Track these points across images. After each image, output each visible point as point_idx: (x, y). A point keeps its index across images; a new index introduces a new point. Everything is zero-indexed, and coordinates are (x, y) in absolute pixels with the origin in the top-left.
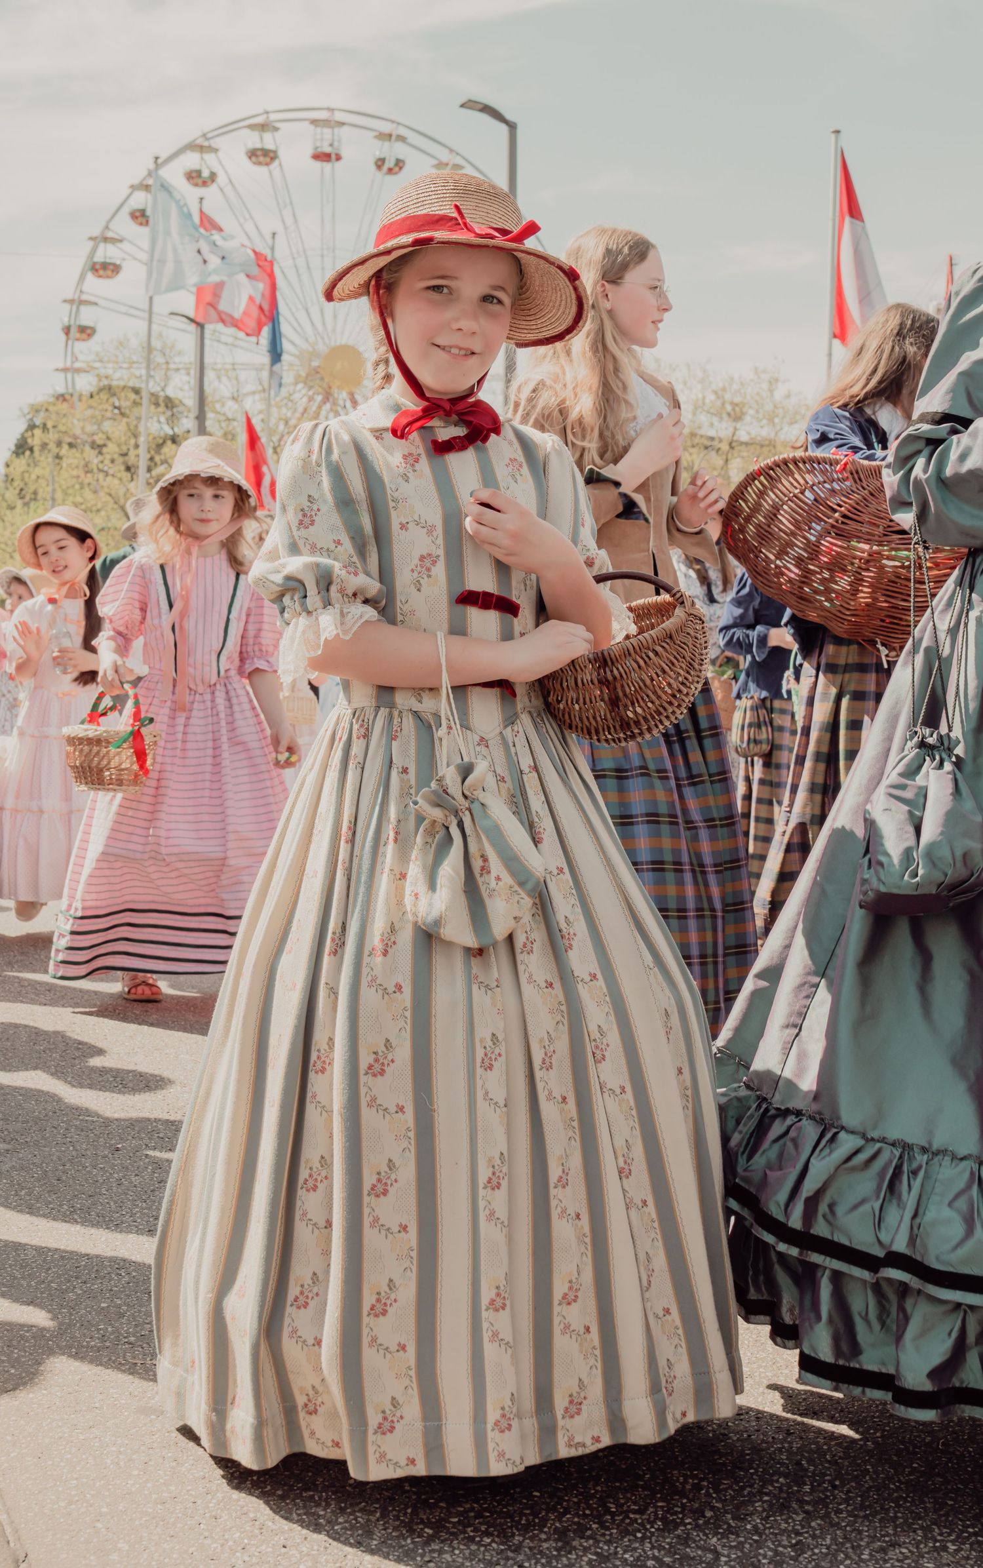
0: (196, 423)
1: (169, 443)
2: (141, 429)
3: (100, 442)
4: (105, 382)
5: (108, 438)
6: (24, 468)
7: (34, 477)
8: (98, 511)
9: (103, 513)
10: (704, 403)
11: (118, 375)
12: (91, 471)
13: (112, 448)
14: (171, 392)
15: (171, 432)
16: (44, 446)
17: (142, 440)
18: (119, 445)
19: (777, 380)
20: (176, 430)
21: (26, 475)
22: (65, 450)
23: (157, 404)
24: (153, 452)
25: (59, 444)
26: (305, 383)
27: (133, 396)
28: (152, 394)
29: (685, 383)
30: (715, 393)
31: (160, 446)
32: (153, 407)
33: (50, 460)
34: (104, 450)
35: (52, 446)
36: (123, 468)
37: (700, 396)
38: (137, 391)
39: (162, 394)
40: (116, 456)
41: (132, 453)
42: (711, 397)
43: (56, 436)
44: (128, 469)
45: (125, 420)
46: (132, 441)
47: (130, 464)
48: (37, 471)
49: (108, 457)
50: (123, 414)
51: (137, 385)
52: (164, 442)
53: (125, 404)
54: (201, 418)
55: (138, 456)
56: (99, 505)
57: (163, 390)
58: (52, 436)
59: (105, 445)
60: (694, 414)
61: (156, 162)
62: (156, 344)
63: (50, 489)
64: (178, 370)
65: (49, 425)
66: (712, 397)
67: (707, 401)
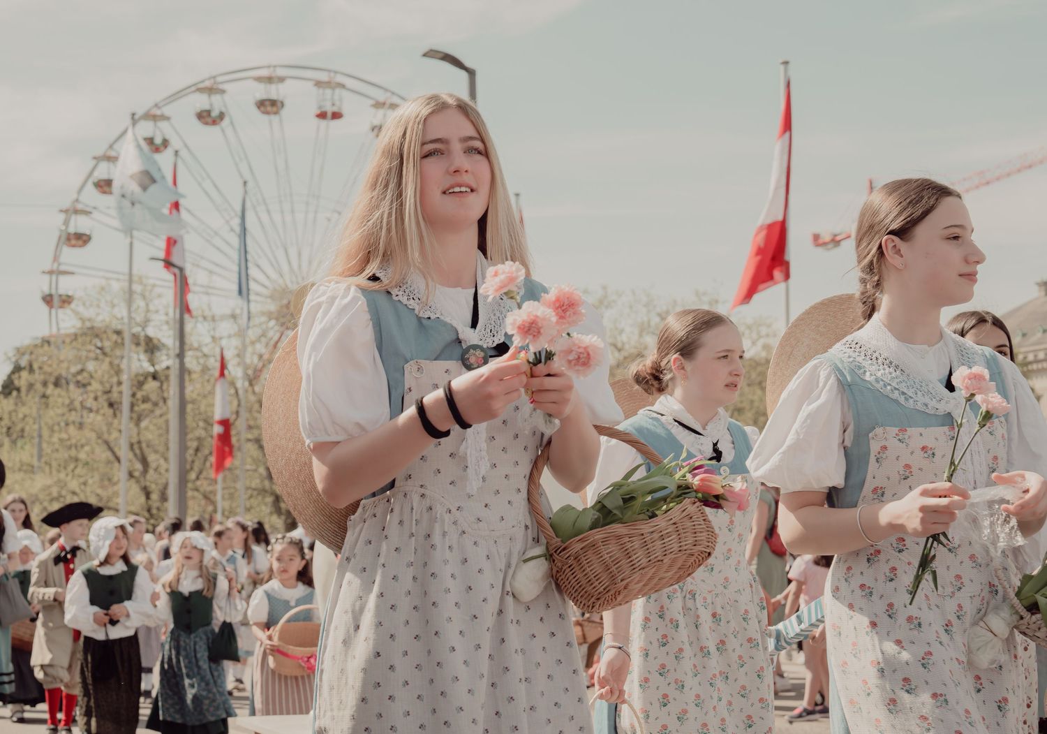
0: (177, 361)
1: (150, 379)
2: (124, 366)
3: (85, 382)
4: (88, 324)
5: (92, 377)
6: (12, 407)
7: (21, 416)
8: (82, 446)
9: (87, 448)
10: (649, 326)
11: (100, 318)
12: (75, 410)
13: (95, 386)
14: (151, 332)
15: (151, 369)
16: (31, 386)
17: (124, 377)
18: (102, 383)
19: (717, 302)
20: (157, 367)
21: (14, 414)
22: (50, 390)
23: (138, 344)
24: (134, 389)
25: (45, 384)
26: (277, 319)
27: (115, 337)
28: (134, 335)
29: (631, 307)
30: (659, 315)
31: (140, 384)
32: (133, 347)
33: (37, 399)
34: (89, 388)
35: (39, 386)
36: (106, 405)
37: (645, 319)
38: (118, 333)
39: (142, 334)
40: (99, 394)
41: (115, 389)
42: (655, 320)
43: (42, 377)
44: (111, 405)
45: (107, 360)
46: (115, 380)
47: (113, 400)
48: (23, 410)
49: (92, 395)
50: (105, 354)
51: (119, 327)
52: (146, 378)
53: (107, 344)
54: (181, 356)
55: (121, 393)
56: (83, 441)
57: (143, 330)
58: (38, 377)
59: (89, 384)
60: (641, 335)
61: (133, 118)
62: (137, 288)
63: (36, 427)
64: (157, 312)
65: (35, 366)
66: (657, 319)
67: (653, 324)
